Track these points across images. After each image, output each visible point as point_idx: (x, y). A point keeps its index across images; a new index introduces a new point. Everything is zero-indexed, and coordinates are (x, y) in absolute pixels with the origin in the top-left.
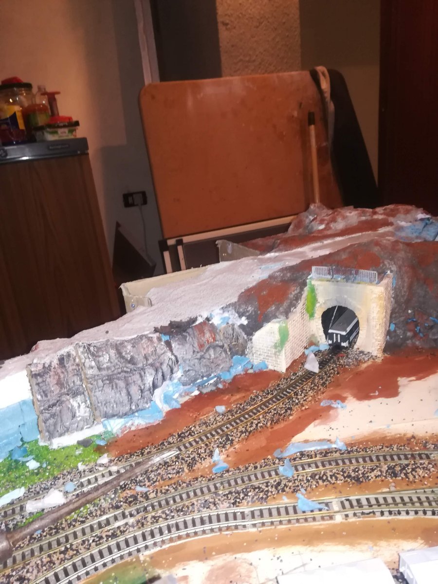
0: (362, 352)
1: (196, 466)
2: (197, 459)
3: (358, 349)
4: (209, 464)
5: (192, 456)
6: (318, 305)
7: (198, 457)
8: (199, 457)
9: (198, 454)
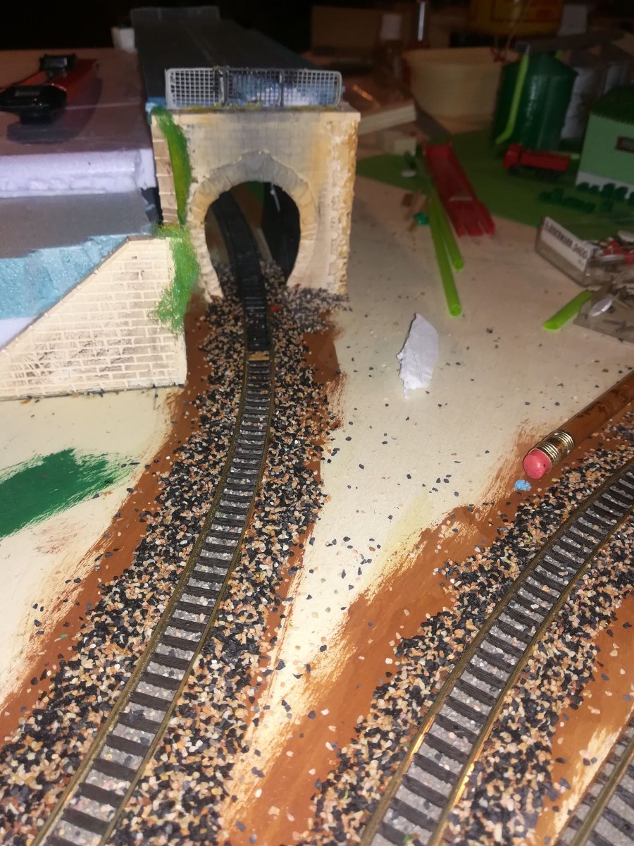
0: (307, 291)
1: (221, 821)
2: (202, 789)
3: (298, 286)
4: (257, 780)
5: (176, 794)
6: (194, 187)
7: (199, 781)
8: (203, 778)
9: (189, 769)
